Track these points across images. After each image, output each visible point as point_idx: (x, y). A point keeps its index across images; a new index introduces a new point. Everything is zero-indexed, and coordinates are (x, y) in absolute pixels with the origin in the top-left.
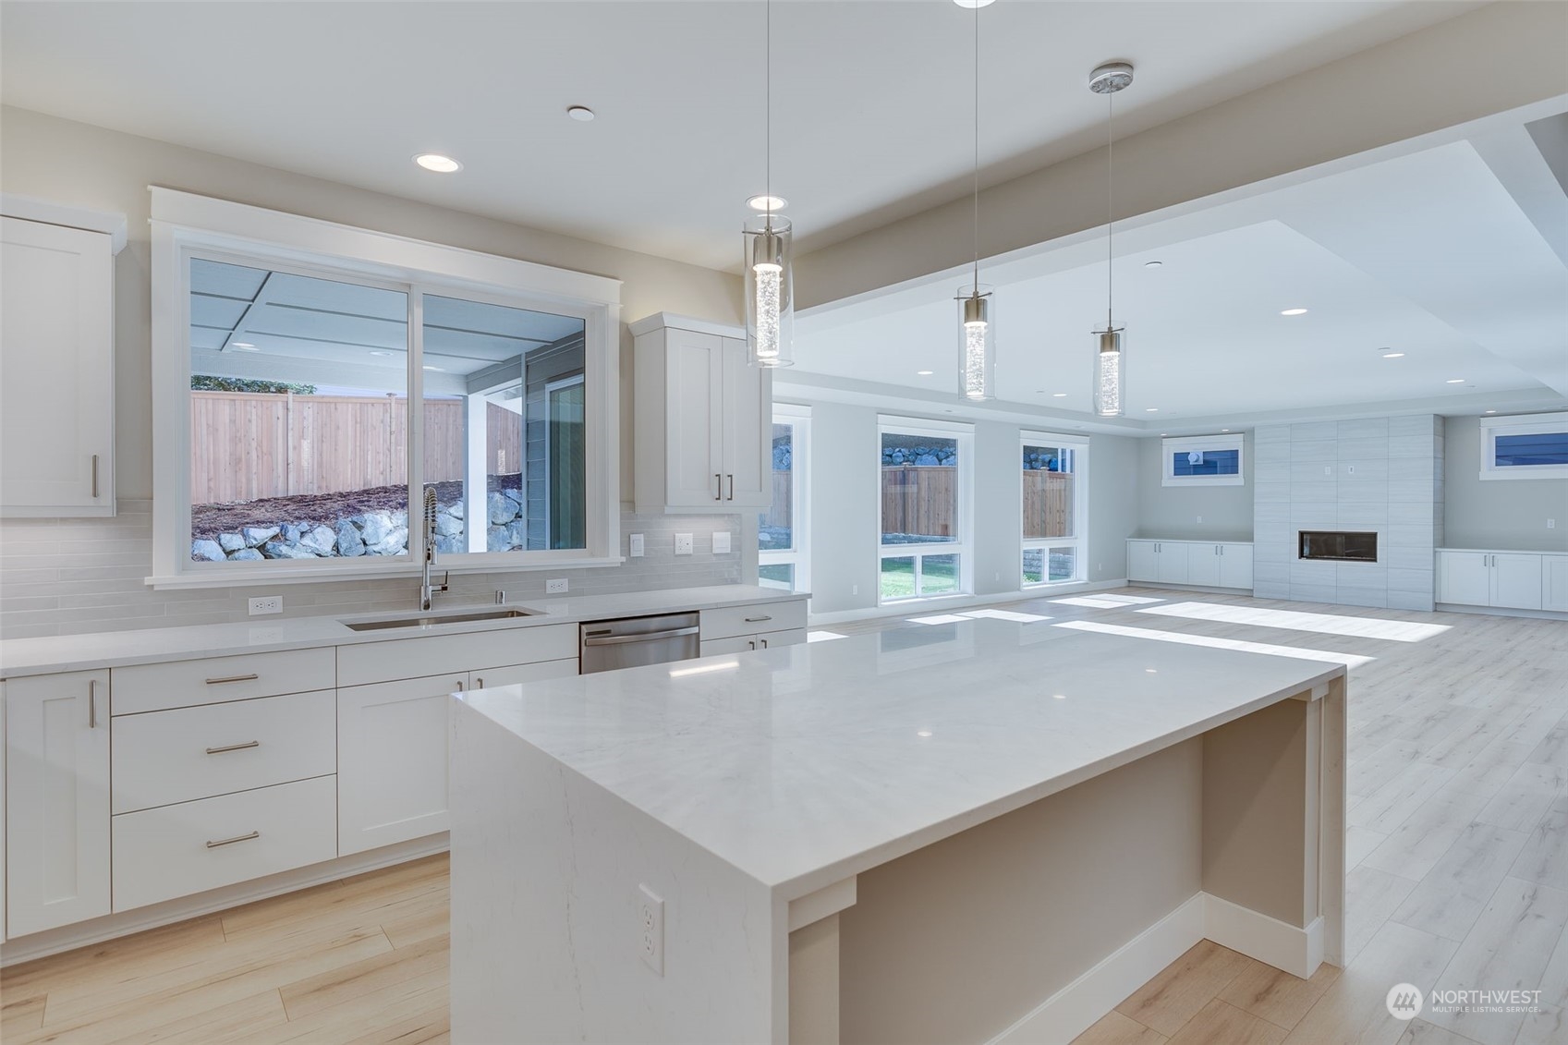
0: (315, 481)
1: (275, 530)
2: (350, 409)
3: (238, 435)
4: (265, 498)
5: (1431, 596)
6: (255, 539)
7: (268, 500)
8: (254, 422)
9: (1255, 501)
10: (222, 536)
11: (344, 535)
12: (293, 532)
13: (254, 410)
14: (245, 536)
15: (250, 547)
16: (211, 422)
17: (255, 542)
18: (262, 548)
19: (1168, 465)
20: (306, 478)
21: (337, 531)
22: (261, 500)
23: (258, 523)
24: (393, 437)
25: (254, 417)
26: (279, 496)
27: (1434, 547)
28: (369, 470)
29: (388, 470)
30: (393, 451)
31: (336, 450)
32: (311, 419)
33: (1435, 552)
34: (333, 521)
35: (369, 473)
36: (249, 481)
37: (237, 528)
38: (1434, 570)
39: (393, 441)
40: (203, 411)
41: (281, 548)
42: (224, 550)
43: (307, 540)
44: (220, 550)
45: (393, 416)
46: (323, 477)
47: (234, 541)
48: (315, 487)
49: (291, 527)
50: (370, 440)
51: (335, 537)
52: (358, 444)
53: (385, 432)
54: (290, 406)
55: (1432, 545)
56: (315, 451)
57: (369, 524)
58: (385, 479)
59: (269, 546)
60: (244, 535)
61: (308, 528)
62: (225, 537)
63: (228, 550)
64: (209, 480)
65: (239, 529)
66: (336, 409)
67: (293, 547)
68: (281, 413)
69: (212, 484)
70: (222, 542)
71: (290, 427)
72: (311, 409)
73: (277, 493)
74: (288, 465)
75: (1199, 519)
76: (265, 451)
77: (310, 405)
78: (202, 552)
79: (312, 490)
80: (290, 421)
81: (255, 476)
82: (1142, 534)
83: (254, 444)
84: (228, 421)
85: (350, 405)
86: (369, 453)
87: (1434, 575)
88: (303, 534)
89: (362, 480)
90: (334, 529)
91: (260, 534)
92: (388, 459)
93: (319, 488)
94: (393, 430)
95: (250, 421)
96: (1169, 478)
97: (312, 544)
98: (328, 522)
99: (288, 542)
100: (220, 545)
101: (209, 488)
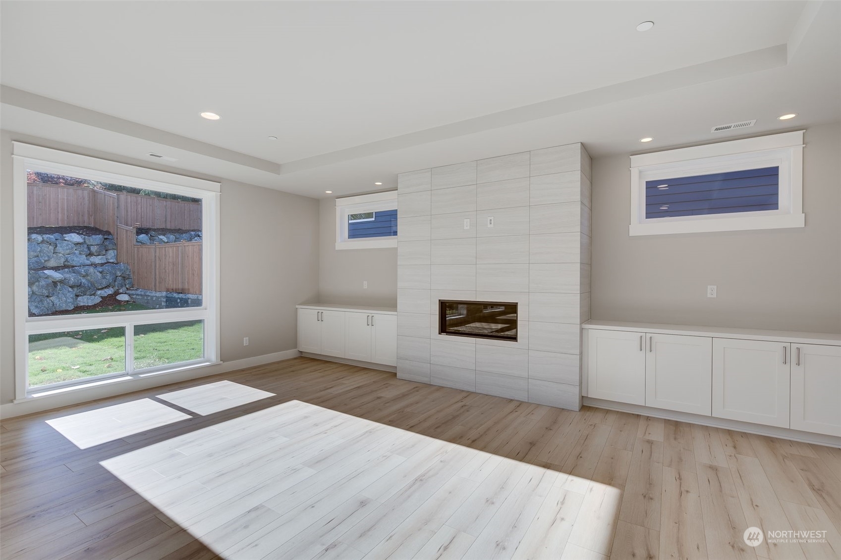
5: (578, 389)
9: (399, 263)
19: (342, 227)
27: (581, 323)
33: (582, 330)
38: (581, 353)
55: (578, 321)
75: (365, 285)
82: (319, 299)
87: (581, 359)
96: (343, 242)
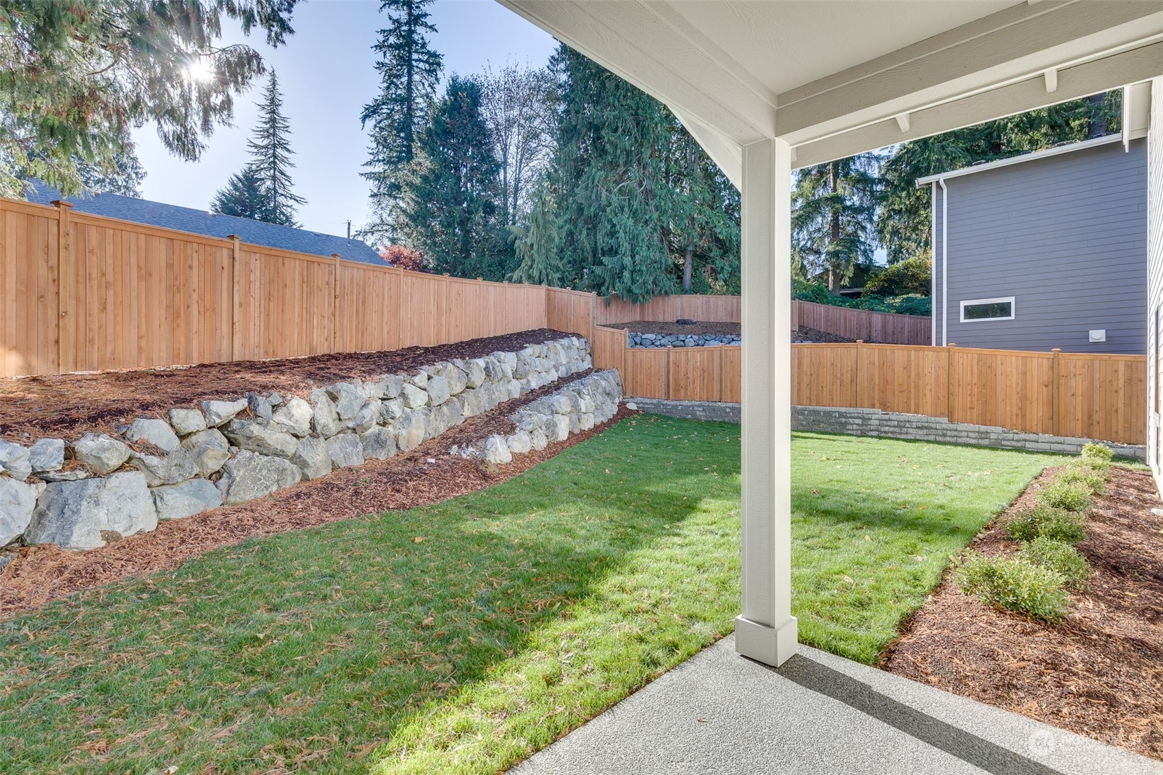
0: (262, 346)
1: (242, 403)
2: (298, 266)
3: (177, 283)
4: (207, 362)
6: (219, 416)
7: (212, 366)
8: (195, 270)
10: (174, 412)
11: (320, 409)
12: (264, 406)
13: (195, 255)
14: (205, 412)
15: (210, 428)
16: (142, 263)
17: (218, 421)
18: (223, 428)
20: (252, 341)
21: (312, 404)
22: (204, 366)
23: (219, 394)
24: (337, 300)
25: (195, 264)
26: (224, 360)
28: (315, 335)
29: (333, 337)
30: (337, 316)
31: (283, 310)
32: (258, 273)
34: (306, 392)
35: (315, 339)
36: (189, 341)
37: (192, 400)
39: (337, 305)
40: (133, 248)
41: (251, 428)
42: (177, 433)
43: (280, 417)
44: (172, 434)
45: (338, 278)
46: (269, 341)
47: (189, 419)
48: (262, 353)
49: (261, 399)
50: (316, 304)
51: (312, 412)
52: (304, 306)
53: (329, 294)
54: (237, 255)
56: (262, 310)
57: (343, 394)
58: (329, 346)
59: (236, 425)
60: (202, 411)
61: (281, 400)
62: (178, 414)
63: (184, 432)
64: (140, 338)
65: (195, 401)
66: (284, 264)
67: (265, 425)
68: (226, 262)
69: (143, 343)
70: (175, 421)
71: (236, 279)
72: (258, 261)
73: (220, 357)
74: (233, 324)
76: (208, 306)
77: (258, 256)
78: (145, 437)
79: (259, 355)
80: (236, 273)
81: (195, 336)
83: (195, 296)
84: (164, 264)
85: (297, 262)
86: (315, 316)
88: (275, 408)
89: (308, 345)
90: (309, 402)
91: (224, 409)
92: (333, 325)
93: (266, 353)
94: (338, 293)
95: (190, 267)
97: (286, 421)
98: (300, 393)
99: (259, 420)
100: (172, 425)
101: (140, 348)
